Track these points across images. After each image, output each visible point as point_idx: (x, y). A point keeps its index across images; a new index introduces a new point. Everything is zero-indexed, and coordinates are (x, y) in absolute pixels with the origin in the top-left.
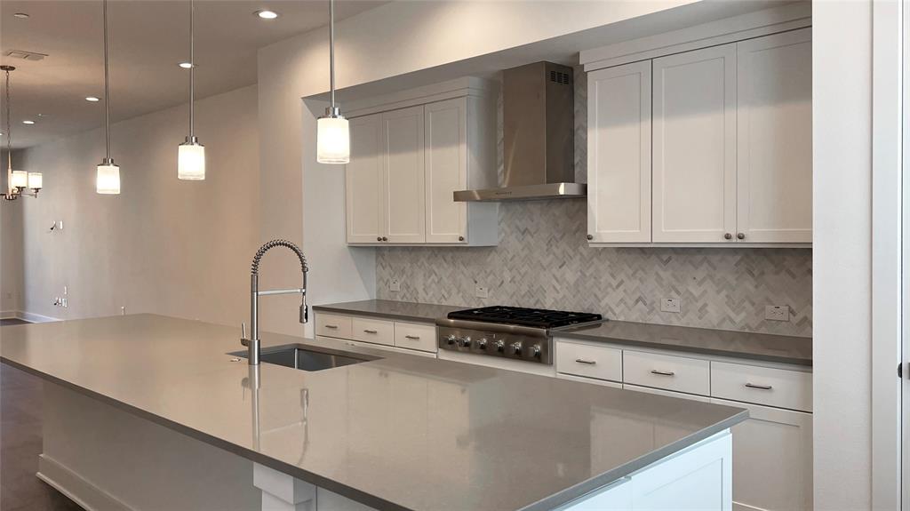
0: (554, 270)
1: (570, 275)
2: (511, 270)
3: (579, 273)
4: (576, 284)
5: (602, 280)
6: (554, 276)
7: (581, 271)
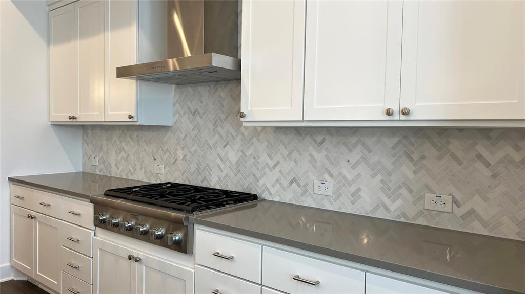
0: (219, 150)
1: (233, 155)
2: (183, 149)
3: (240, 153)
4: (238, 164)
5: (260, 161)
6: (219, 155)
7: (242, 151)
